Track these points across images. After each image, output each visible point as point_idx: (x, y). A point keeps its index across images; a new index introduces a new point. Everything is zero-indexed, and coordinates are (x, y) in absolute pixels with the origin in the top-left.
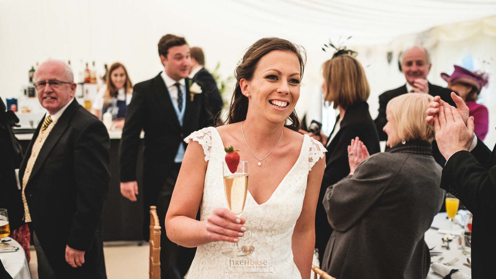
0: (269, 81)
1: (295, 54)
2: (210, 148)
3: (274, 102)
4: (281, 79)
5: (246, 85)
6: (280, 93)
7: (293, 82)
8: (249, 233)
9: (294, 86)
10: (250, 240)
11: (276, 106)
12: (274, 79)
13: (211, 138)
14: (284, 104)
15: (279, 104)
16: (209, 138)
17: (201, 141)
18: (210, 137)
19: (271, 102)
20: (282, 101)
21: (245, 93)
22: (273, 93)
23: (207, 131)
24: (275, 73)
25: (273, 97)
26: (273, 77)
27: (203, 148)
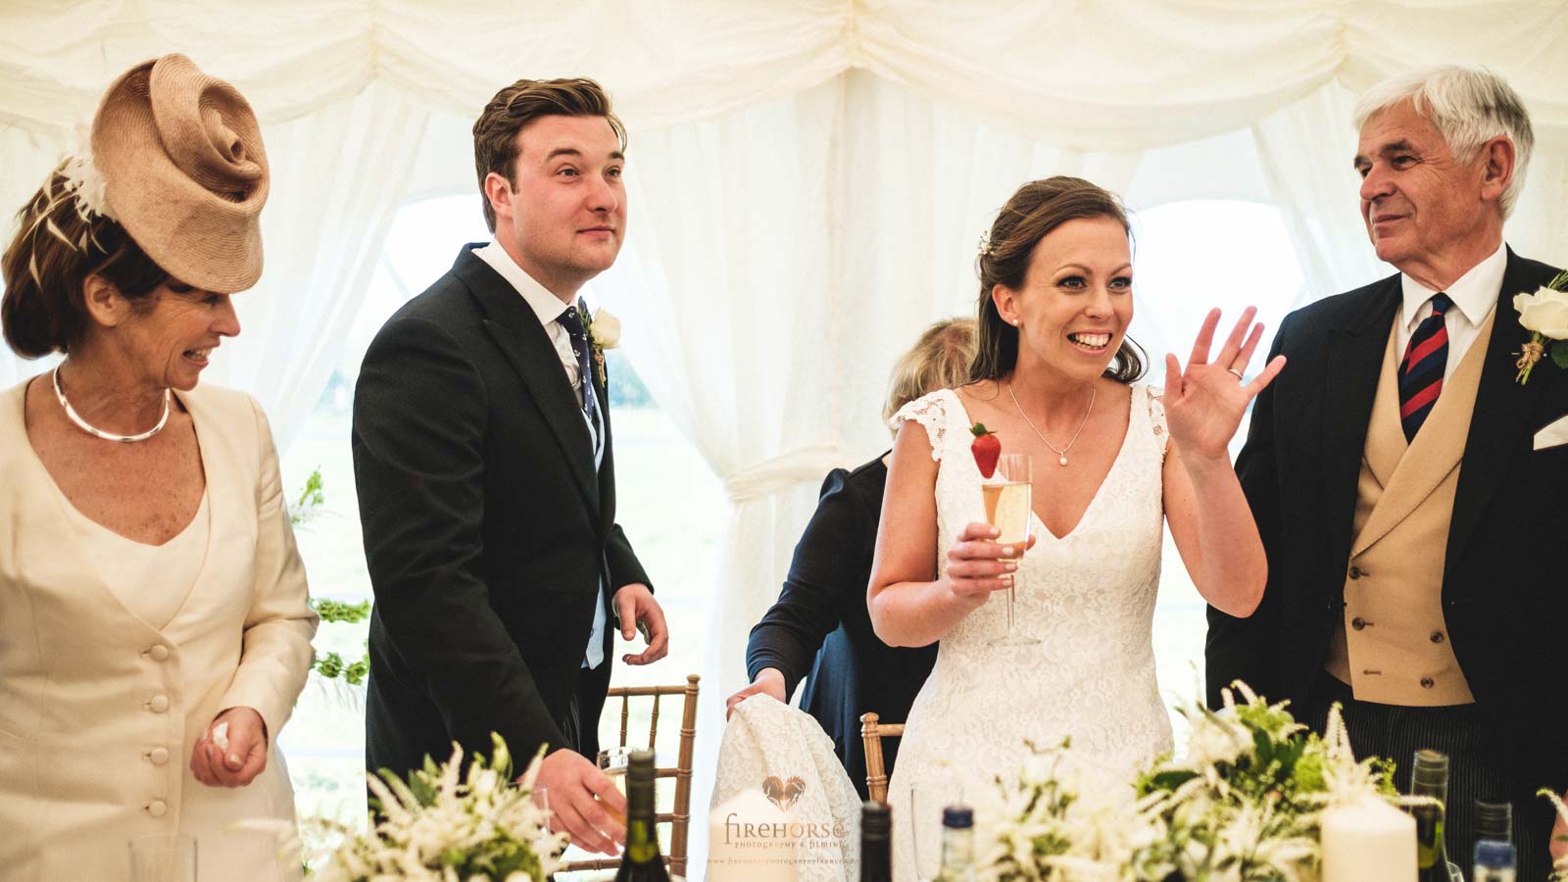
0: (1065, 293)
1: (1118, 223)
2: (941, 432)
3: (1081, 338)
4: (1092, 283)
5: (1007, 298)
6: (1093, 317)
7: (1118, 285)
8: (1047, 607)
9: (1122, 294)
10: (1050, 620)
11: (1084, 346)
12: (1077, 285)
13: (944, 412)
14: (1102, 340)
15: (1094, 340)
16: (940, 412)
17: (921, 419)
18: (942, 409)
19: (1072, 338)
20: (1098, 334)
21: (1009, 317)
22: (1077, 320)
23: (936, 399)
24: (1079, 272)
25: (1076, 328)
26: (1075, 282)
27: (928, 432)
